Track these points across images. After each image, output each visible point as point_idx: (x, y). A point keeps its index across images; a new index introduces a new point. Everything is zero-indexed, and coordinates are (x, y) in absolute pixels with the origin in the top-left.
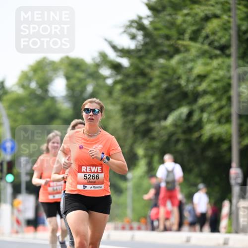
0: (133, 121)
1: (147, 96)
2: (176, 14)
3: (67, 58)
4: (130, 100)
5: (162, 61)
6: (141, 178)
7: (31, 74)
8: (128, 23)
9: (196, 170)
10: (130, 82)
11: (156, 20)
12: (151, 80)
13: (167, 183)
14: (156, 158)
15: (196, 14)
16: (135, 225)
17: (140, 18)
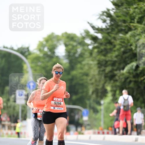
0: (104, 70)
1: (113, 56)
2: (129, 8)
3: (66, 33)
4: (103, 58)
5: (121, 35)
6: (109, 103)
7: (44, 43)
8: (101, 13)
9: (141, 99)
10: (102, 47)
11: (118, 11)
12: (115, 46)
13: (124, 106)
14: (118, 92)
15: (141, 8)
16: (106, 131)
17: (108, 10)
